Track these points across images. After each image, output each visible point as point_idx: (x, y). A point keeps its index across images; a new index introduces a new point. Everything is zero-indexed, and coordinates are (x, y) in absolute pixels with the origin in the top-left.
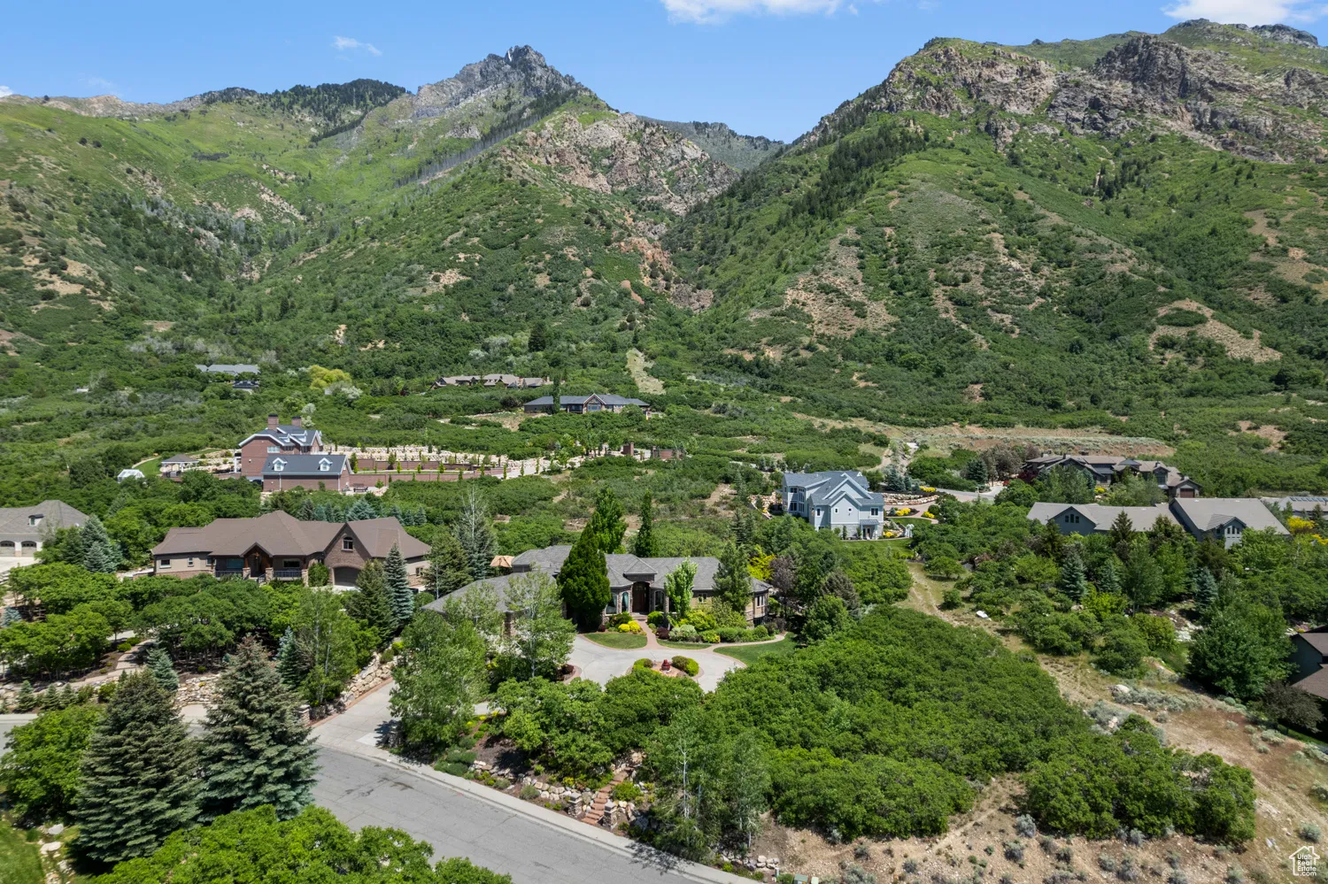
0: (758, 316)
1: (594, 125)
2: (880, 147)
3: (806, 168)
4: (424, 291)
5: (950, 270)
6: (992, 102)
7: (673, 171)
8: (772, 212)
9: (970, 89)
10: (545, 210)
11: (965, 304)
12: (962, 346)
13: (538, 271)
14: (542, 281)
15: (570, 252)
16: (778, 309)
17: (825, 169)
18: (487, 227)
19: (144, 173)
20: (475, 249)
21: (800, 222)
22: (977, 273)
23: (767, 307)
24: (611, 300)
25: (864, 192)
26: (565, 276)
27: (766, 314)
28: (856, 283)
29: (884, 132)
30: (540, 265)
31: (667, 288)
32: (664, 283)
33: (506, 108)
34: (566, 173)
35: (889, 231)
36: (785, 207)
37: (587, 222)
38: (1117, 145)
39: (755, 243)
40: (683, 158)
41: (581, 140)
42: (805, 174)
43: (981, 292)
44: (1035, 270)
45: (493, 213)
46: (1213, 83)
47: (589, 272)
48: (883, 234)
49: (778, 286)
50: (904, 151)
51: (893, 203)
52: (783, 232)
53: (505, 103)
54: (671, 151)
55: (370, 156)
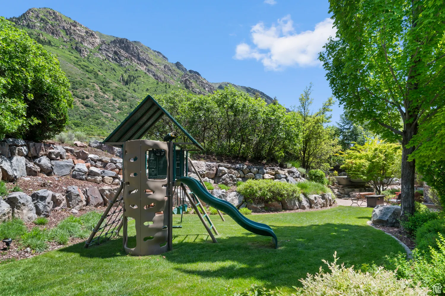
5: (79, 92)
6: (77, 39)
9: (68, 32)
11: (90, 107)
12: (97, 121)
22: (92, 96)
38: (125, 69)
43: (95, 103)
44: (114, 100)
46: (147, 61)
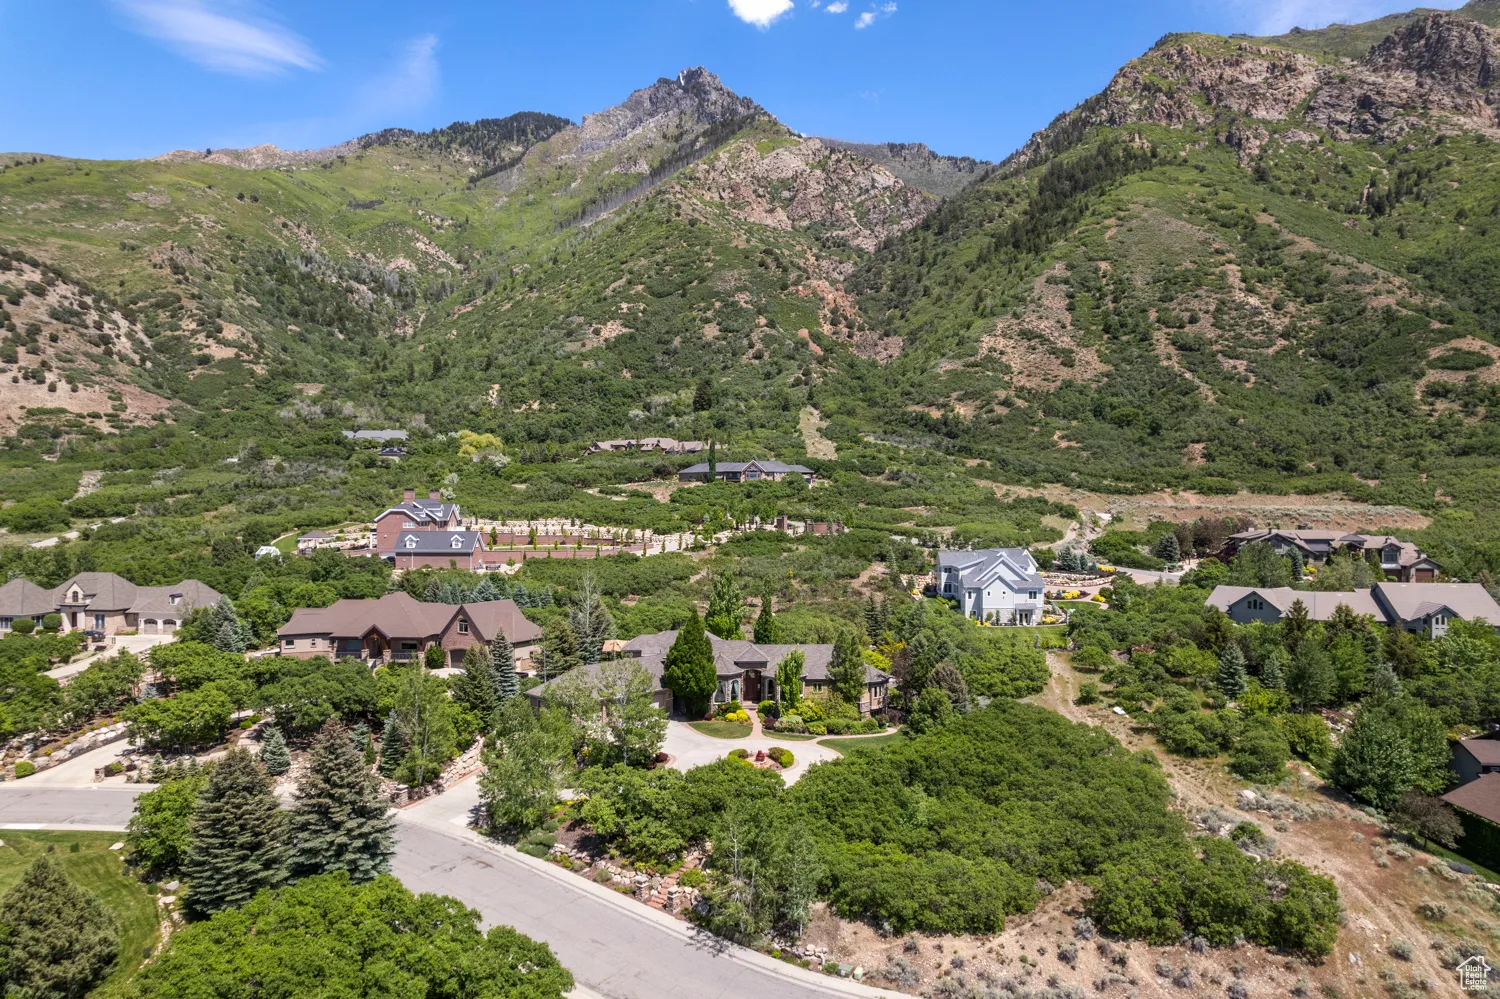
0: (949, 367)
1: (774, 154)
2: (1099, 167)
3: (1012, 194)
4: (584, 345)
5: (1175, 309)
6: (1235, 107)
7: (862, 203)
8: (970, 247)
9: (1209, 94)
10: (715, 252)
11: (1191, 349)
12: (1183, 399)
13: (707, 321)
14: (711, 331)
15: (742, 299)
16: (972, 359)
17: (1035, 194)
18: (652, 273)
19: (299, 226)
20: (639, 297)
21: (1003, 257)
22: (1207, 312)
23: (960, 358)
24: (786, 351)
25: (1076, 220)
26: (736, 326)
27: (958, 365)
28: (1064, 327)
29: (1104, 150)
30: (709, 314)
31: (850, 336)
32: (846, 330)
33: (677, 139)
34: (741, 209)
35: (1104, 266)
36: (987, 240)
37: (762, 264)
38: (1393, 150)
39: (951, 282)
40: (873, 187)
41: (759, 171)
42: (1011, 201)
43: (1211, 334)
44: (1277, 307)
45: (659, 258)
47: (763, 321)
48: (1096, 270)
49: (972, 333)
50: (1127, 172)
51: (1110, 233)
52: (982, 270)
53: (677, 133)
54: (860, 179)
55: (531, 197)
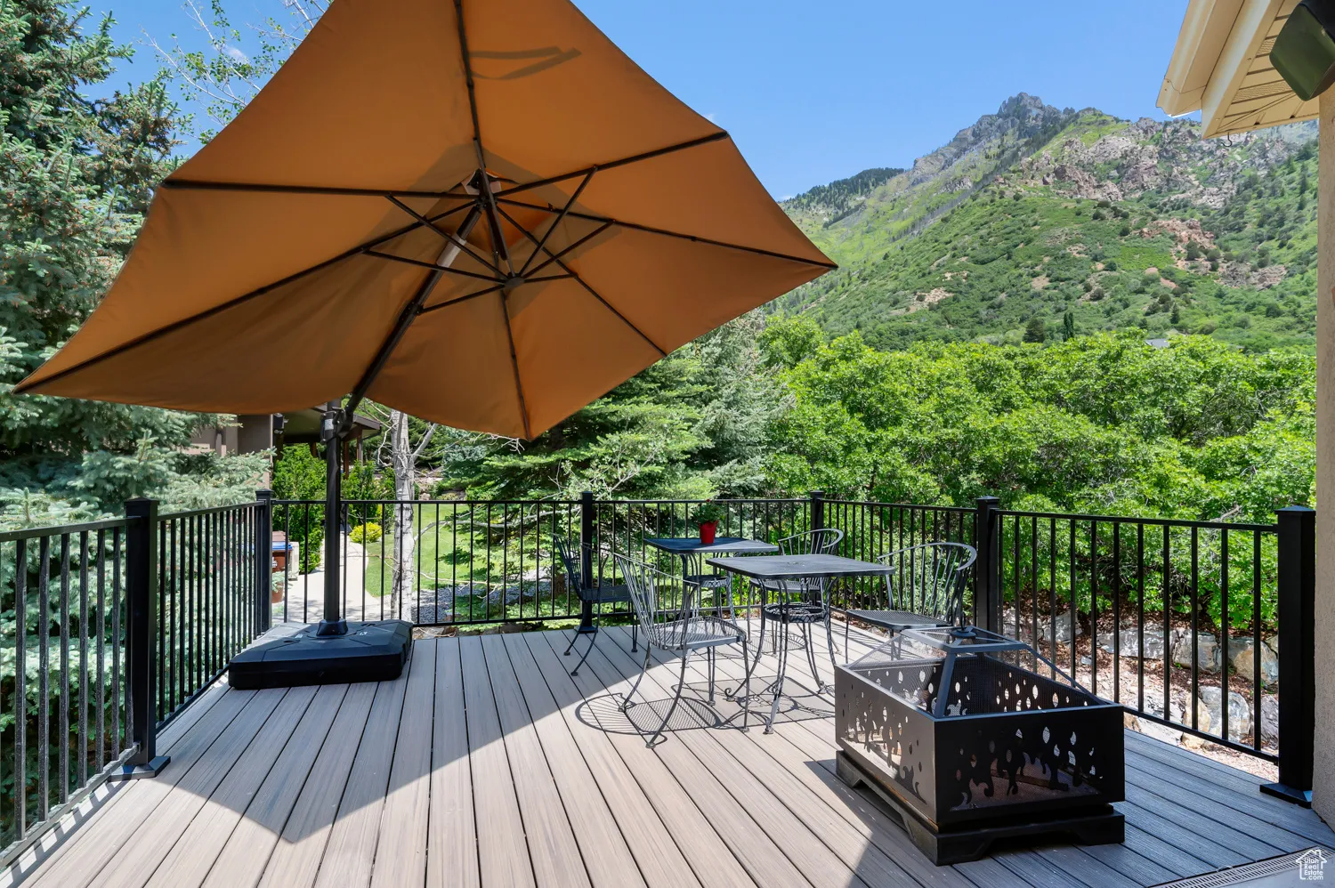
1: (1100, 141)
4: (908, 310)
10: (1042, 217)
13: (1035, 275)
14: (1040, 283)
15: (1074, 251)
18: (976, 245)
20: (963, 267)
24: (1133, 287)
26: (1068, 274)
30: (1038, 269)
31: (1214, 269)
33: (999, 156)
37: (1096, 217)
41: (1084, 158)
45: (983, 232)
47: (1100, 266)
53: (998, 151)
